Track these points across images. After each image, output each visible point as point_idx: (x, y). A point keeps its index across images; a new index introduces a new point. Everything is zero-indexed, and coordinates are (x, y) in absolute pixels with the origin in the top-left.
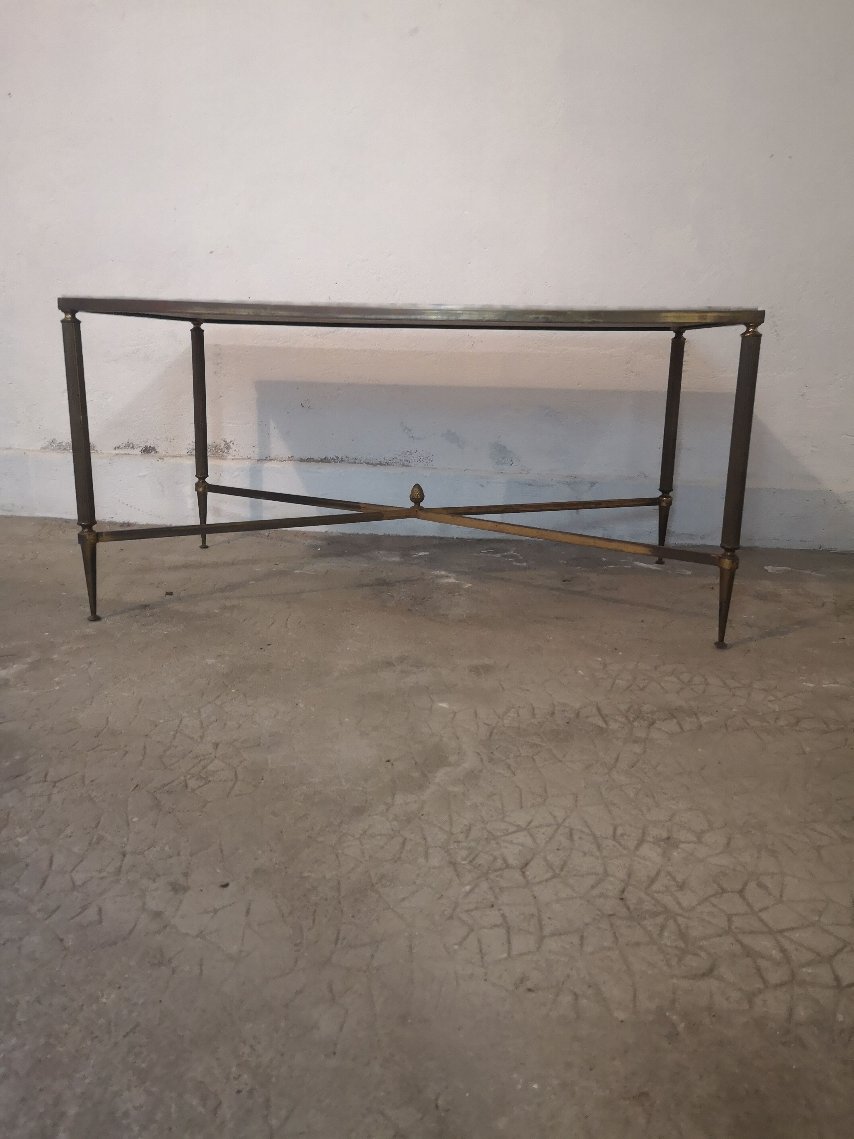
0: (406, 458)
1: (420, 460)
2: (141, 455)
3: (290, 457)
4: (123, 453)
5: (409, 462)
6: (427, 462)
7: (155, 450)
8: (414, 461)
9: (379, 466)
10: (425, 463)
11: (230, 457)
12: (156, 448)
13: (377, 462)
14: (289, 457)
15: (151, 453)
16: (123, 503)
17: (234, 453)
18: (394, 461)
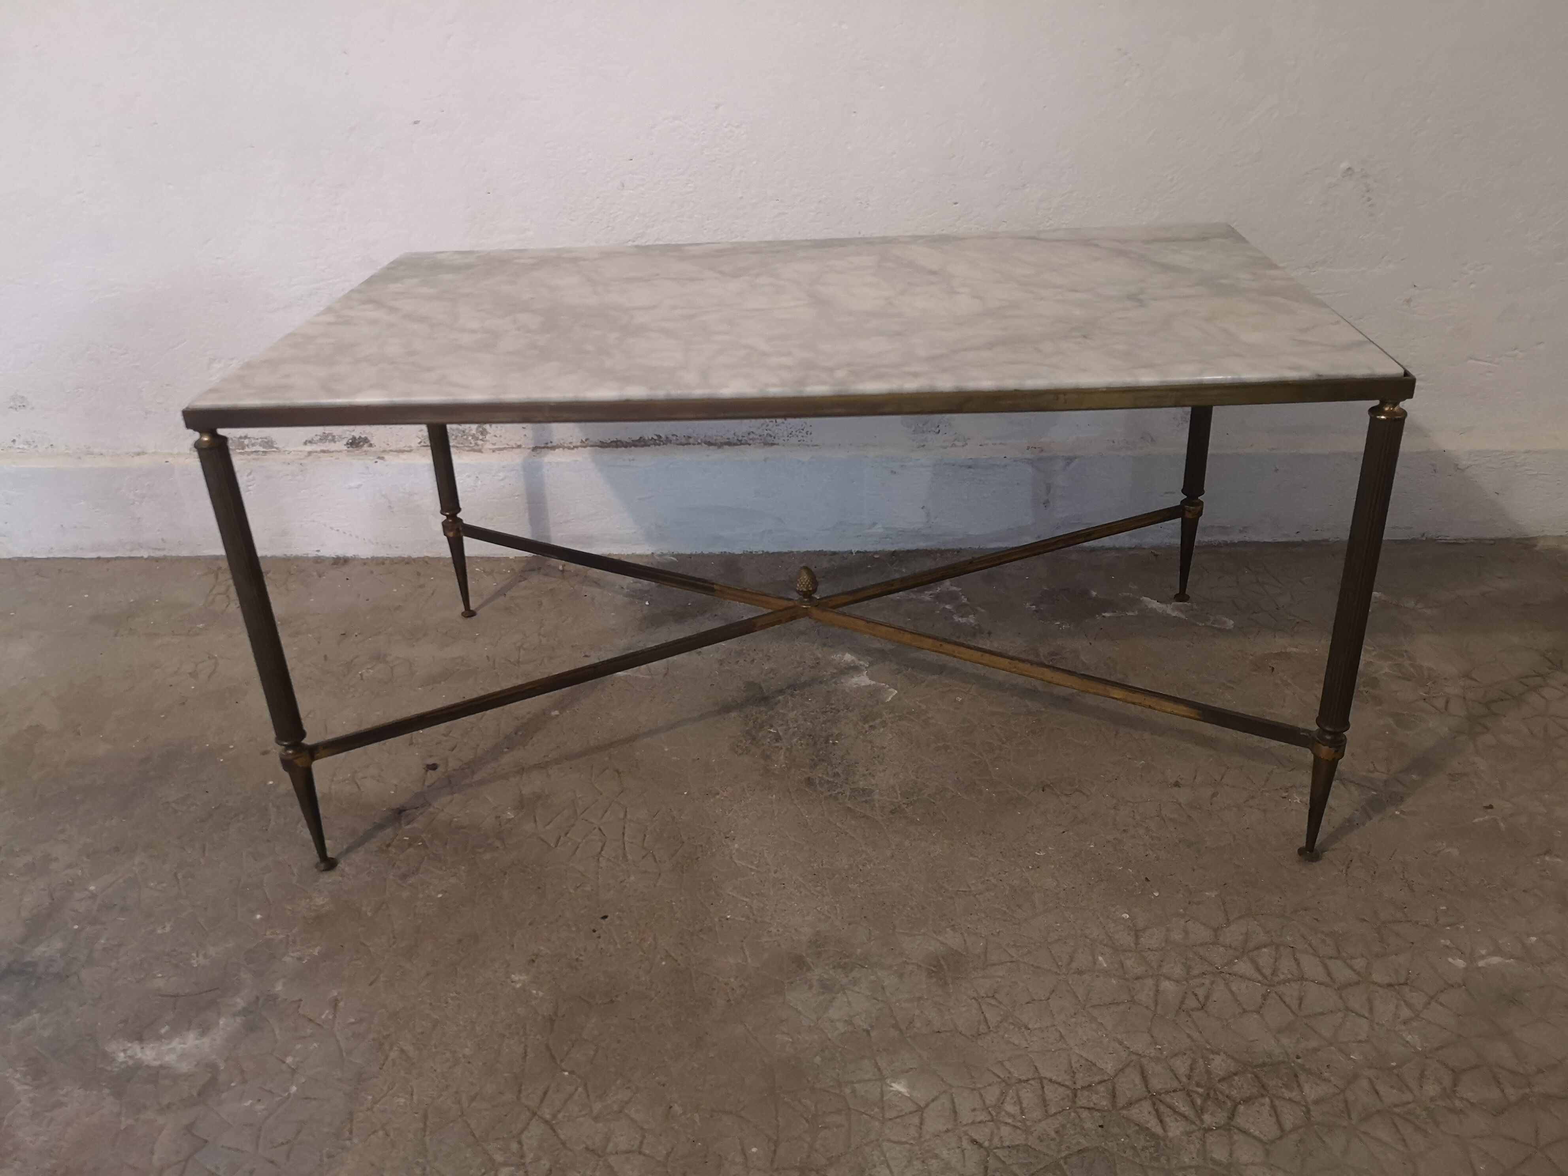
0: (769, 432)
1: (791, 434)
2: (348, 451)
3: (584, 440)
4: (319, 449)
5: (774, 438)
6: (802, 436)
7: (369, 441)
8: (783, 436)
9: (727, 447)
10: (800, 438)
11: (488, 446)
12: (369, 438)
13: (723, 441)
14: (582, 440)
15: (362, 446)
16: (332, 528)
17: (494, 440)
18: (752, 436)
